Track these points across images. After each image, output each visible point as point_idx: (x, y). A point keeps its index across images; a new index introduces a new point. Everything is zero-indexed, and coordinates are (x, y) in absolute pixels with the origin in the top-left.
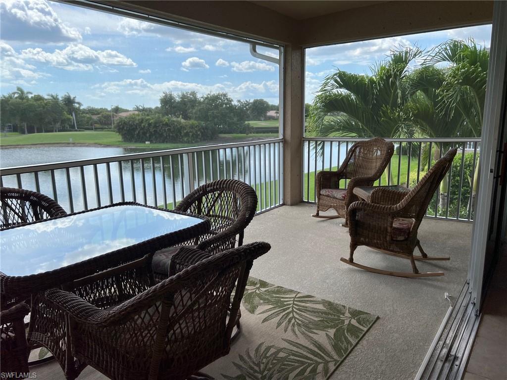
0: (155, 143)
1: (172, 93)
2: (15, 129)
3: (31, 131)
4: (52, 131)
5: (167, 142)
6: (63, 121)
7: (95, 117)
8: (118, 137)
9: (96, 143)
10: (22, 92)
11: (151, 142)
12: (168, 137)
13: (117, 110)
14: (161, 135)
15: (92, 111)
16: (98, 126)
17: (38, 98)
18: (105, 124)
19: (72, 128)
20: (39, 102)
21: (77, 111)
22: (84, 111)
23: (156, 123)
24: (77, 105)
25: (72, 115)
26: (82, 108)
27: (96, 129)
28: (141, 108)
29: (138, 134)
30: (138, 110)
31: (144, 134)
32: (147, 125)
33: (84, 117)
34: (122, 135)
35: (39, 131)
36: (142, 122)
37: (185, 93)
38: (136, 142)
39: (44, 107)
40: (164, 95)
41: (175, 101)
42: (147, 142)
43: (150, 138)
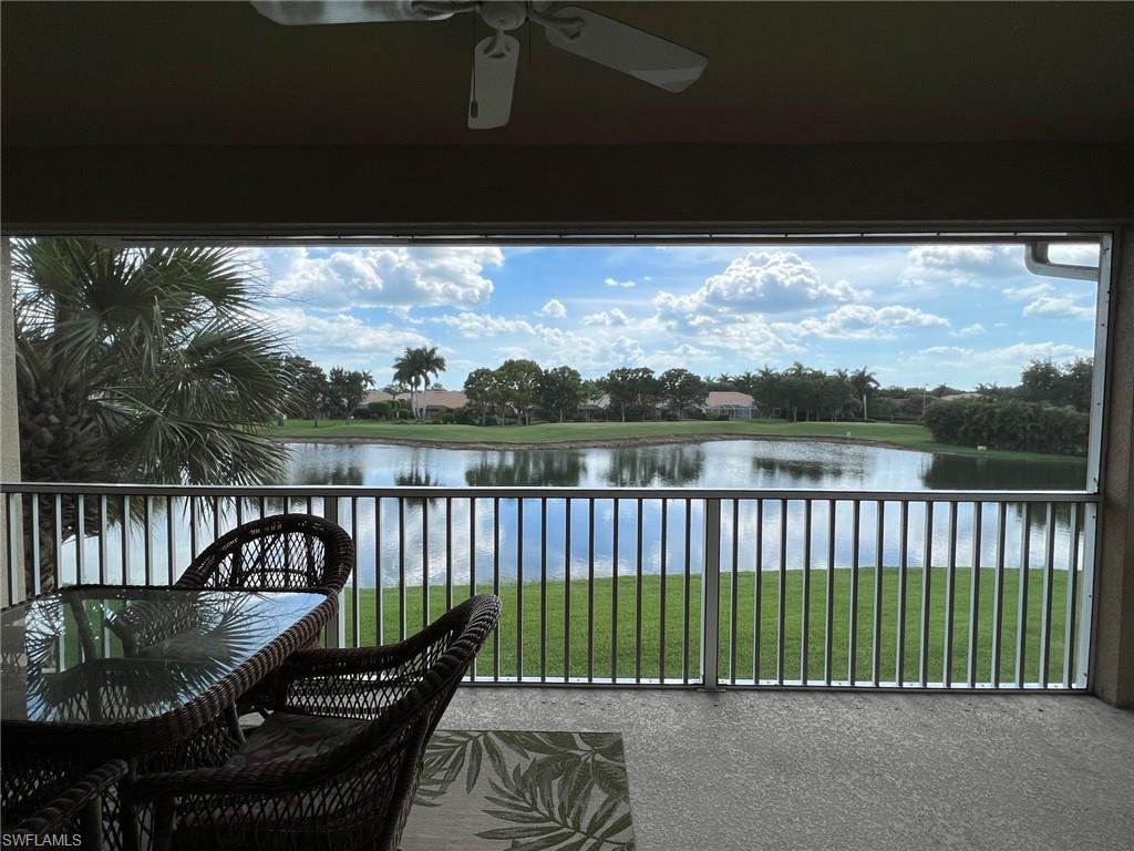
0: (999, 449)
1: (1053, 361)
2: (785, 415)
3: (801, 418)
4: (829, 420)
5: (1024, 450)
6: (847, 407)
7: (899, 402)
8: (926, 435)
9: (885, 442)
10: (800, 367)
11: (990, 447)
12: (1028, 441)
13: (942, 391)
14: (1014, 437)
15: (897, 393)
16: (901, 415)
17: (818, 376)
18: (914, 413)
19: (859, 417)
20: (817, 381)
21: (873, 393)
22: (884, 393)
23: (1004, 414)
24: (873, 385)
25: (862, 399)
26: (880, 388)
27: (896, 420)
28: (989, 388)
29: (965, 433)
30: (982, 390)
31: (978, 432)
32: (985, 418)
33: (881, 402)
34: (934, 432)
35: (813, 418)
36: (974, 413)
37: (1085, 359)
38: (959, 445)
39: (822, 387)
40: (1033, 365)
41: (1057, 375)
42: (979, 448)
43: (989, 440)
